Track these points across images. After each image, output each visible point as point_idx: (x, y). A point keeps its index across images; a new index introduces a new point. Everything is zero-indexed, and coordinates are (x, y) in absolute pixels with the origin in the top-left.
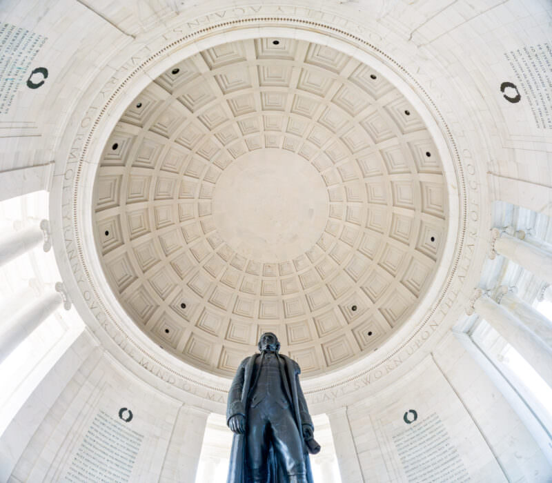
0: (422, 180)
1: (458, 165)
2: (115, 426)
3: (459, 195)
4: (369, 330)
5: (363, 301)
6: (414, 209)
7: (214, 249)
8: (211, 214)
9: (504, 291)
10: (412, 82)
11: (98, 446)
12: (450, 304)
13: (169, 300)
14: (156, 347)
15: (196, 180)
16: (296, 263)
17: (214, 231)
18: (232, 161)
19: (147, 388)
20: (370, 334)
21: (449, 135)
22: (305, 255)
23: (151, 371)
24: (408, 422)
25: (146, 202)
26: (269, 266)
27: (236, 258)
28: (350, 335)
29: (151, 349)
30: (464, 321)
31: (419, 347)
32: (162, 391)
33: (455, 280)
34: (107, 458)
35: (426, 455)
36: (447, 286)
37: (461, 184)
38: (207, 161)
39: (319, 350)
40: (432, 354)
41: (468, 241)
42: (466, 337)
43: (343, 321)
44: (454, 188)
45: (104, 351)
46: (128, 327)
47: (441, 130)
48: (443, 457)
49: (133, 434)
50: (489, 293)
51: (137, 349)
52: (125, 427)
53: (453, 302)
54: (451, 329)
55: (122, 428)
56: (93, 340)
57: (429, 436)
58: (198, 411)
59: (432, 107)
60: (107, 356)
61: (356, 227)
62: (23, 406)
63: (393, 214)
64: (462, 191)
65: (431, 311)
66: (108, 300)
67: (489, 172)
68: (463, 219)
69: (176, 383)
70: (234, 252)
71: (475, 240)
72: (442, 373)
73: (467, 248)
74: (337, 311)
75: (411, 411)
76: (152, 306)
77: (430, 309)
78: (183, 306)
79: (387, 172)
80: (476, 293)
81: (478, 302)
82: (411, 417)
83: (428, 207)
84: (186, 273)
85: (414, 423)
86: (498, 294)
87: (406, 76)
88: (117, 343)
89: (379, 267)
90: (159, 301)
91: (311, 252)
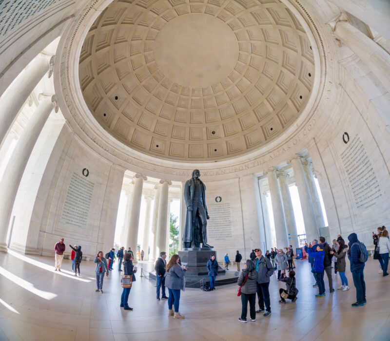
0: (288, 103)
1: (307, 120)
2: (81, 180)
3: (297, 130)
4: (216, 149)
5: (220, 133)
6: (274, 110)
7: (146, 63)
8: (154, 40)
9: (284, 174)
10: (323, 81)
11: (74, 194)
12: (259, 163)
13: (109, 94)
14: (101, 128)
15: (156, 16)
16: (193, 90)
17: (151, 52)
18: (188, 13)
19: (95, 155)
20: (216, 150)
21: (315, 109)
22: (201, 90)
23: (97, 144)
24: (217, 201)
25: (115, 25)
26: (177, 86)
27: (158, 73)
28: (205, 146)
29: (98, 130)
30: (260, 174)
31: (235, 172)
32: (102, 156)
33: (268, 156)
34: (79, 200)
35: (219, 218)
36: (263, 155)
37: (301, 127)
38: (171, 6)
39: (187, 146)
40: (239, 178)
41: (285, 147)
42: (257, 179)
43: (205, 137)
44: (297, 125)
45: (74, 134)
46: (88, 116)
47: (314, 105)
48: (225, 222)
49: (89, 183)
50: (277, 172)
51: (90, 129)
52: (85, 180)
53: (261, 164)
54: (253, 174)
55: (84, 180)
56: (69, 128)
57: (223, 211)
58: (120, 168)
59: (320, 95)
60: (76, 137)
61: (239, 92)
62: (40, 185)
63: (263, 102)
64: (299, 129)
65: (250, 160)
66: (79, 100)
67: (314, 138)
68: (290, 138)
69: (110, 151)
70: (158, 69)
71: (287, 150)
72: (240, 189)
73: (282, 149)
74: (204, 129)
75: (220, 197)
76: (98, 98)
77: (249, 159)
78: (116, 98)
79: (276, 82)
80: (272, 169)
81: (270, 173)
82: (218, 199)
83: (281, 115)
84: (123, 76)
85: (219, 203)
86: (280, 173)
87: (324, 77)
88: (80, 127)
89: (238, 121)
90: (103, 95)
91: (206, 89)
